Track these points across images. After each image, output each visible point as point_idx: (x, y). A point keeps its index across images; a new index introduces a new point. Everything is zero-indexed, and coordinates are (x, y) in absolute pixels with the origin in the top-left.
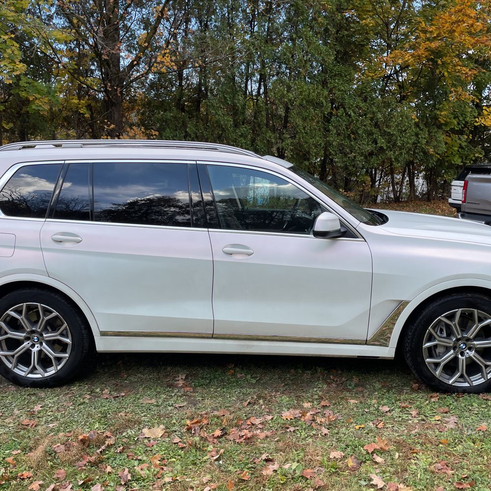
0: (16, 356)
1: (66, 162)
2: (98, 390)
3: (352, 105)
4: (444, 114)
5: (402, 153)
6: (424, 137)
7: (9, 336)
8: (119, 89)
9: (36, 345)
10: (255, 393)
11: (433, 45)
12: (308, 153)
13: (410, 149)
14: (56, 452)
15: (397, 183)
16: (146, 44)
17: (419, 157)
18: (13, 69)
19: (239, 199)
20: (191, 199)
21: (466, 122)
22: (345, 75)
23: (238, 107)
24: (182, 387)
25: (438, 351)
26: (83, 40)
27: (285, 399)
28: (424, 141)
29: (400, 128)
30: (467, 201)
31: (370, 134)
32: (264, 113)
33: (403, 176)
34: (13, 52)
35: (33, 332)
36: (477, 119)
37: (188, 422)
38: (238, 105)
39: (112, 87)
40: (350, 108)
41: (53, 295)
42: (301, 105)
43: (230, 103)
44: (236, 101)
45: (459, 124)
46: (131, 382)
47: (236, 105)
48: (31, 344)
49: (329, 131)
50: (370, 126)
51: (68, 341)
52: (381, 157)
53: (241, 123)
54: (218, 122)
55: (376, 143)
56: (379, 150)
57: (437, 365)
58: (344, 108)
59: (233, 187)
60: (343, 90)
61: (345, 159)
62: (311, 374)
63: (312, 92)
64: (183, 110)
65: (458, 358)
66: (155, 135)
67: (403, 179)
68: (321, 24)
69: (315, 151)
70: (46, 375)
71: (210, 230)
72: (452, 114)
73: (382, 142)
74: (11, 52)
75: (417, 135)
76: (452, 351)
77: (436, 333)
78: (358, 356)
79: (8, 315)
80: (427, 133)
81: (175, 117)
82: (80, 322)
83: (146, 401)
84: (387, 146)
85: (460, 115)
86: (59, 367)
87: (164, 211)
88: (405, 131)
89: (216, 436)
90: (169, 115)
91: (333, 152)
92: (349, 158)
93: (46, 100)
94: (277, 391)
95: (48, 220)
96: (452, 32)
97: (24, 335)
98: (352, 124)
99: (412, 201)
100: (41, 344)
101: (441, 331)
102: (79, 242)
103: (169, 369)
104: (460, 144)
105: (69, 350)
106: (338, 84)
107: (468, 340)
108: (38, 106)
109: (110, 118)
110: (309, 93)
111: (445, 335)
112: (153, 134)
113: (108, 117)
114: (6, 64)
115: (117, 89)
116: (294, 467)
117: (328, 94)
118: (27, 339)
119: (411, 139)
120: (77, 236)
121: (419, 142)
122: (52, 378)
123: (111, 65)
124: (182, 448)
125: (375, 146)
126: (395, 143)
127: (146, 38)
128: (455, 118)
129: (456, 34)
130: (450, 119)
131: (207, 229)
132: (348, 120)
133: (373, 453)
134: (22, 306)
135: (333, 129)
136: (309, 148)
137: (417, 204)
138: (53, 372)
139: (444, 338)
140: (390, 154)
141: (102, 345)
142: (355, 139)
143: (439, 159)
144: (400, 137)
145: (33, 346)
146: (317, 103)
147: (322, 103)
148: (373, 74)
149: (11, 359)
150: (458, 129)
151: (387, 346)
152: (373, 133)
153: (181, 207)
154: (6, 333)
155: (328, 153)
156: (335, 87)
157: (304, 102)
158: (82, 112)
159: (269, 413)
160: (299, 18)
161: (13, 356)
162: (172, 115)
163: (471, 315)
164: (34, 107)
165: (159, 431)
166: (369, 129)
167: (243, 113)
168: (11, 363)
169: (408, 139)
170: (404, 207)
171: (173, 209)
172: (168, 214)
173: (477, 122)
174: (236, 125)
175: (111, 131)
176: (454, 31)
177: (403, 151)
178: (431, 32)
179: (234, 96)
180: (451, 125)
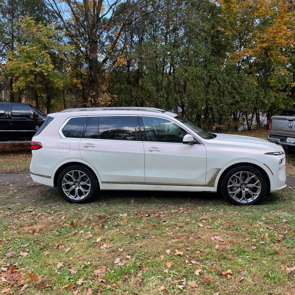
0: (70, 191)
1: (88, 116)
2: (101, 204)
3: (221, 78)
4: (272, 81)
5: (249, 103)
6: (262, 94)
7: (67, 183)
8: (98, 74)
9: (77, 187)
10: (161, 205)
11: (264, 45)
12: (197, 104)
13: (254, 101)
14: (90, 219)
15: (249, 120)
16: (111, 51)
17: (259, 105)
18: (48, 67)
19: (156, 130)
20: (136, 130)
21: (286, 85)
22: (217, 62)
23: (159, 82)
24: (133, 204)
25: (234, 189)
26: (79, 49)
27: (173, 207)
28: (262, 97)
29: (247, 90)
30: (272, 129)
31: (231, 93)
32: (172, 84)
33: (253, 115)
34: (47, 59)
35: (76, 182)
36: (293, 83)
37: (136, 213)
38: (159, 80)
39: (94, 73)
40: (219, 80)
41: (84, 167)
42: (192, 79)
43: (154, 80)
44: (158, 79)
45: (282, 86)
46: (113, 202)
47: (158, 81)
48: (75, 186)
49: (208, 92)
50: (231, 89)
51: (90, 185)
52: (238, 106)
53: (160, 90)
54: (148, 90)
55: (235, 98)
56: (237, 102)
57: (234, 194)
58: (217, 80)
59: (154, 125)
60: (215, 70)
61: (217, 107)
62: (185, 200)
63: (198, 72)
64: (130, 83)
65: (242, 191)
66: (116, 97)
67: (253, 117)
68: (203, 36)
69: (201, 103)
70: (81, 198)
71: (143, 142)
72: (277, 81)
73: (237, 98)
74: (46, 59)
75: (258, 93)
76: (240, 189)
77: (233, 182)
78: (202, 191)
79: (67, 175)
80: (264, 92)
81: (126, 88)
82: (94, 178)
83: (120, 207)
84: (240, 99)
85: (282, 82)
86: (86, 196)
87: (121, 135)
88: (250, 91)
89: (146, 216)
90: (123, 86)
91: (210, 104)
92: (220, 106)
93: (62, 81)
94: (170, 205)
95: (82, 139)
96: (274, 38)
97: (73, 183)
98: (221, 88)
99: (258, 129)
100: (79, 187)
101: (235, 181)
102: (94, 147)
103: (128, 198)
104: (283, 97)
105: (90, 189)
106: (213, 67)
107: (246, 184)
108: (58, 85)
109: (93, 89)
110: (197, 73)
111: (237, 182)
112: (115, 96)
113: (92, 88)
114: (44, 65)
115: (97, 75)
116: (173, 223)
117: (208, 73)
118: (74, 184)
119: (254, 96)
120: (93, 145)
121: (259, 97)
122: (83, 199)
123: (93, 62)
124: (134, 219)
125: (234, 100)
126: (245, 98)
127: (111, 48)
128: (279, 83)
129: (277, 39)
130: (277, 84)
131: (142, 142)
132: (219, 86)
133: (202, 220)
134: (72, 172)
135: (210, 91)
136: (197, 102)
137: (260, 131)
138: (84, 197)
139: (237, 183)
140: (242, 104)
141: (102, 187)
142: (223, 96)
143: (271, 106)
144: (248, 95)
145: (76, 187)
146: (201, 78)
147: (204, 78)
148: (233, 61)
149: (67, 193)
150: (282, 89)
151: (213, 186)
152: (233, 93)
153: (130, 134)
154: (66, 182)
155: (208, 104)
156: (211, 69)
157: (194, 78)
158: (78, 86)
159: (166, 211)
160: (191, 34)
161: (68, 191)
162: (124, 86)
163: (246, 174)
164: (56, 85)
165: (125, 215)
166: (230, 90)
167: (161, 84)
168: (68, 194)
169: (252, 96)
170: (252, 133)
171: (125, 134)
172: (123, 136)
173: (293, 85)
174: (158, 91)
175: (93, 95)
176: (276, 37)
177: (249, 102)
178: (263, 38)
179: (156, 76)
180: (277, 87)
